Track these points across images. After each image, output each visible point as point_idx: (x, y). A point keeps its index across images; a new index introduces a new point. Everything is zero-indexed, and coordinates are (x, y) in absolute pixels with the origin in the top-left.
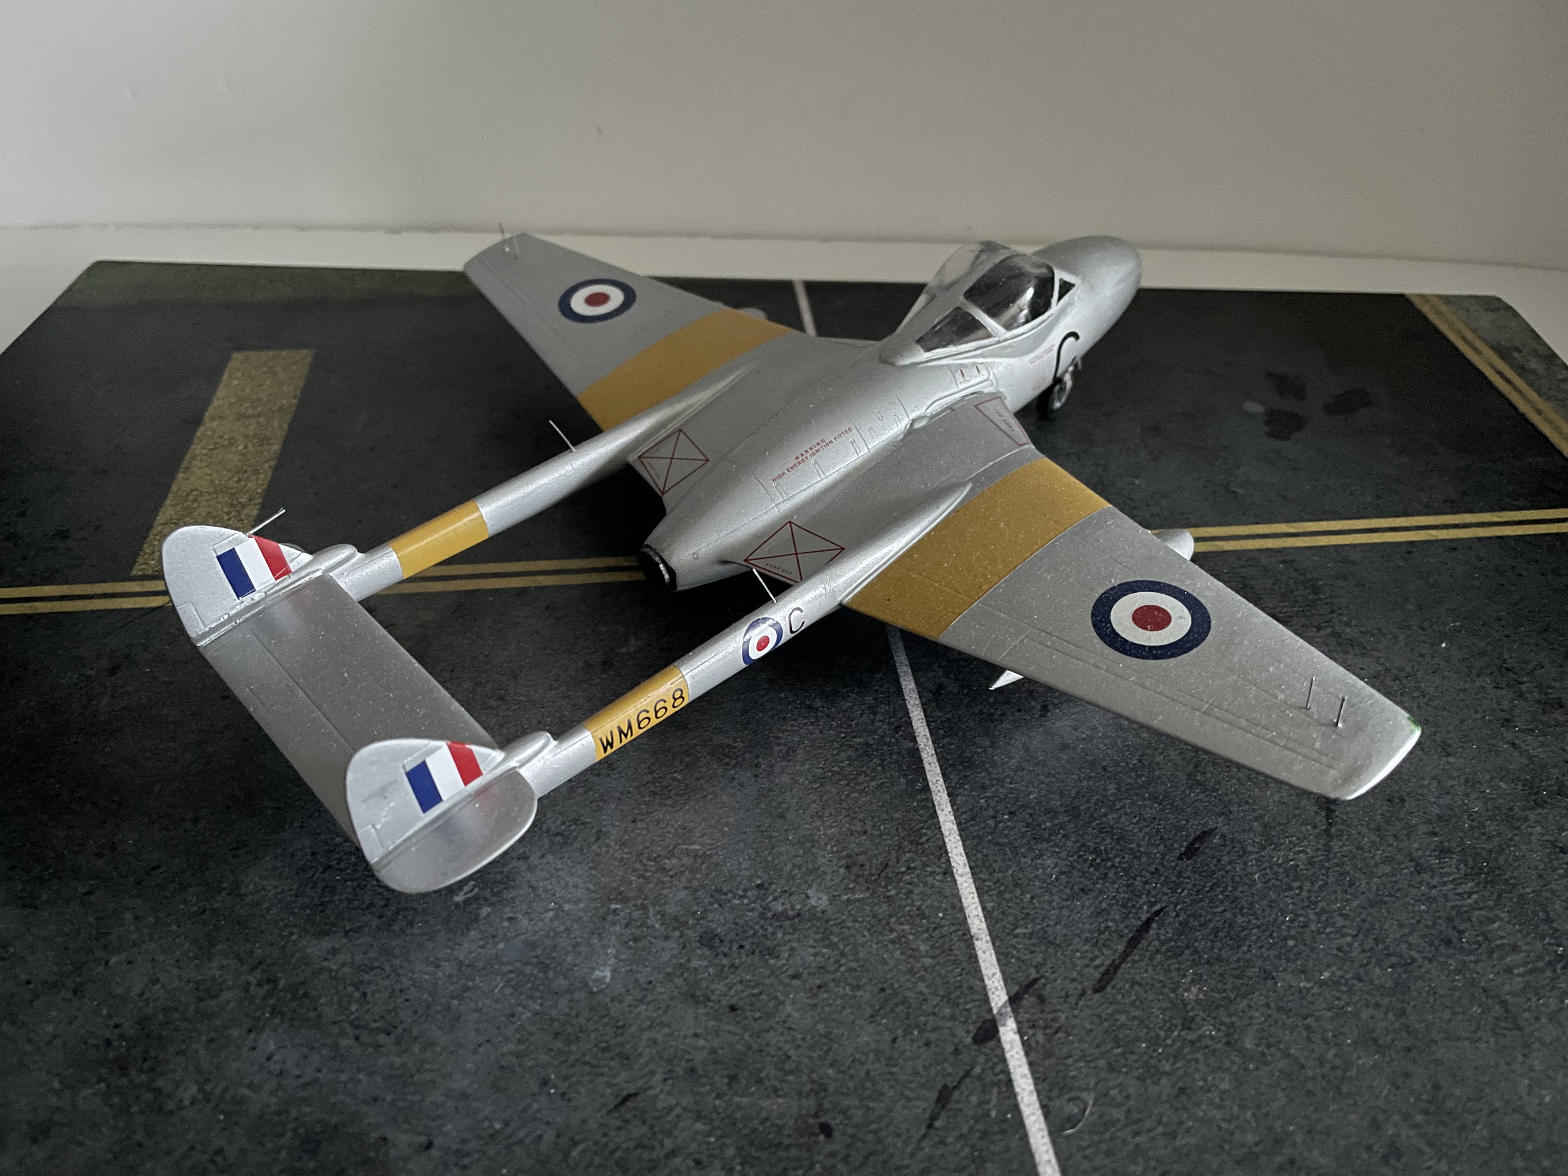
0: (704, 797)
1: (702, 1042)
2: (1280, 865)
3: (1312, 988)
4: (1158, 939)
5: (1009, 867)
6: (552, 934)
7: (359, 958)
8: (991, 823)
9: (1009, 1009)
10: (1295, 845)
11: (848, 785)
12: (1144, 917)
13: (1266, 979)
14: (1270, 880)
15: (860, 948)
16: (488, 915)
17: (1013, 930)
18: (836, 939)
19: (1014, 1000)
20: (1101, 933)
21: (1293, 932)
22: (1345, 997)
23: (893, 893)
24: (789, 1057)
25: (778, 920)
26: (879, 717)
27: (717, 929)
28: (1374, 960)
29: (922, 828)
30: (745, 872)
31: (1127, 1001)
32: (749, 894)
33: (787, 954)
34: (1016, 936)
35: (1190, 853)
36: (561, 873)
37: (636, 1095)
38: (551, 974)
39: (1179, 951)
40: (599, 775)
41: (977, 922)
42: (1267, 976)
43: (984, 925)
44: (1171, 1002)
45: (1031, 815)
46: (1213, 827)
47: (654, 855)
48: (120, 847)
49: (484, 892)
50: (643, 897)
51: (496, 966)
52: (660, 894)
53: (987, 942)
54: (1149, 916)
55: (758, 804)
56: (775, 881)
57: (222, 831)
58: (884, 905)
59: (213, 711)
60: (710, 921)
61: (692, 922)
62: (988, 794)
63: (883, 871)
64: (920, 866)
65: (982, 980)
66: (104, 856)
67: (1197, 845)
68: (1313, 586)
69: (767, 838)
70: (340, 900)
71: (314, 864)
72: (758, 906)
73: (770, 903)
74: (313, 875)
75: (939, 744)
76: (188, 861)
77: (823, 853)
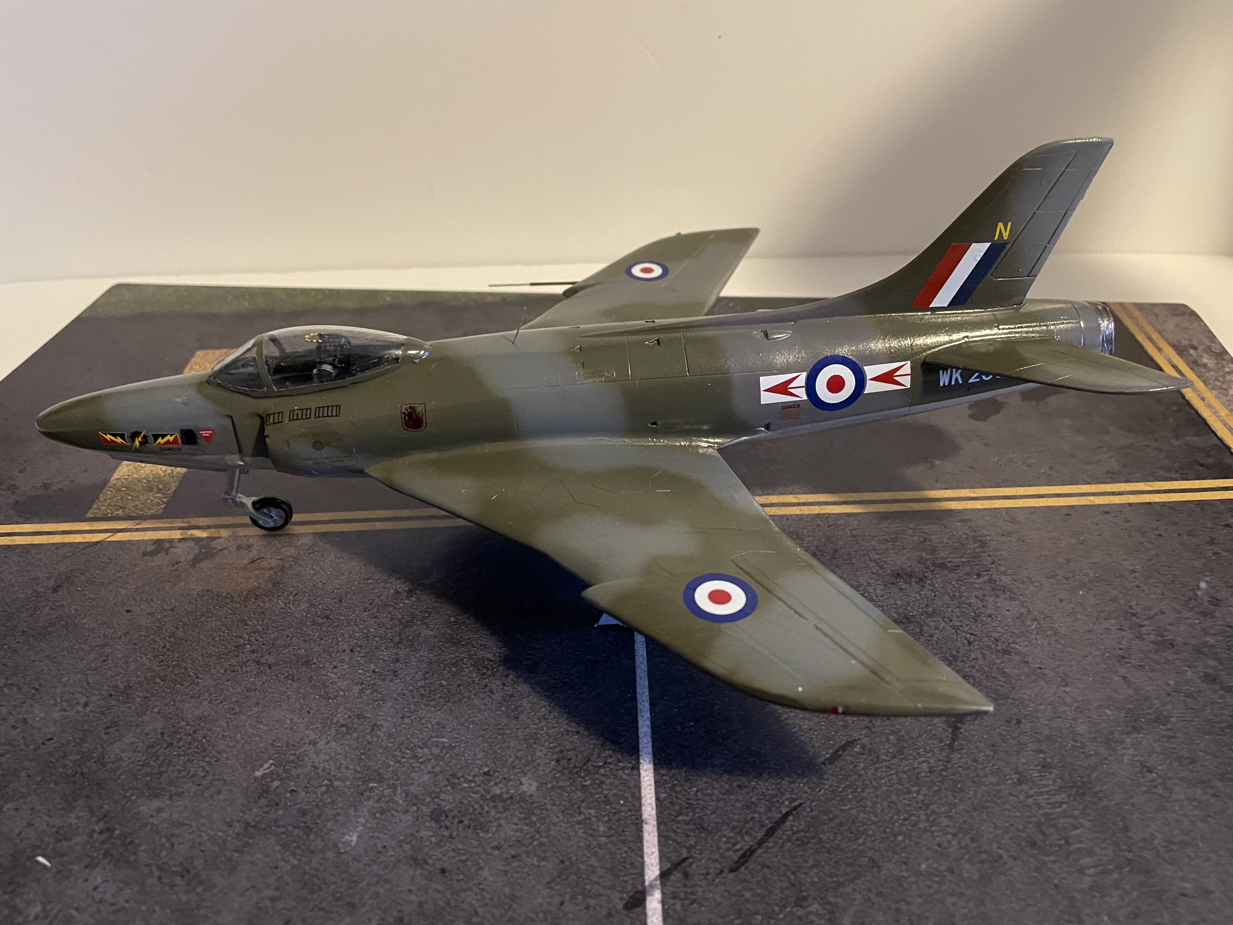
0: (460, 700)
1: (413, 897)
2: (905, 772)
3: (909, 877)
4: (792, 829)
5: (684, 766)
6: (321, 804)
7: (176, 816)
8: (679, 728)
9: (658, 882)
10: (921, 756)
11: (573, 694)
12: (784, 811)
13: (873, 867)
14: (894, 784)
15: (552, 827)
16: (277, 787)
17: (677, 817)
18: (535, 819)
19: (664, 875)
20: (746, 822)
21: (904, 829)
22: (935, 886)
23: (588, 783)
24: (476, 913)
25: (494, 801)
27: (445, 806)
28: (966, 857)
29: (623, 731)
30: (478, 762)
31: (755, 880)
32: (477, 779)
33: (494, 829)
35: (833, 759)
36: (338, 757)
38: (312, 837)
39: (806, 840)
40: (384, 680)
41: (649, 809)
42: (875, 865)
43: (654, 812)
44: (790, 883)
45: (712, 723)
46: (857, 738)
47: (412, 745)
48: (30, 722)
49: (278, 769)
50: (396, 778)
51: (274, 828)
52: (409, 777)
53: (654, 826)
54: (788, 810)
55: (501, 707)
56: (499, 770)
57: (102, 713)
58: (578, 792)
59: (118, 622)
60: (441, 800)
61: (428, 799)
62: (681, 705)
63: (585, 764)
64: (615, 762)
65: (642, 857)
66: (17, 728)
67: (840, 753)
68: (982, 540)
69: (501, 735)
70: (172, 771)
71: (161, 742)
72: (481, 789)
73: (491, 787)
74: (158, 750)
75: (652, 662)
76: (73, 735)
77: (542, 748)
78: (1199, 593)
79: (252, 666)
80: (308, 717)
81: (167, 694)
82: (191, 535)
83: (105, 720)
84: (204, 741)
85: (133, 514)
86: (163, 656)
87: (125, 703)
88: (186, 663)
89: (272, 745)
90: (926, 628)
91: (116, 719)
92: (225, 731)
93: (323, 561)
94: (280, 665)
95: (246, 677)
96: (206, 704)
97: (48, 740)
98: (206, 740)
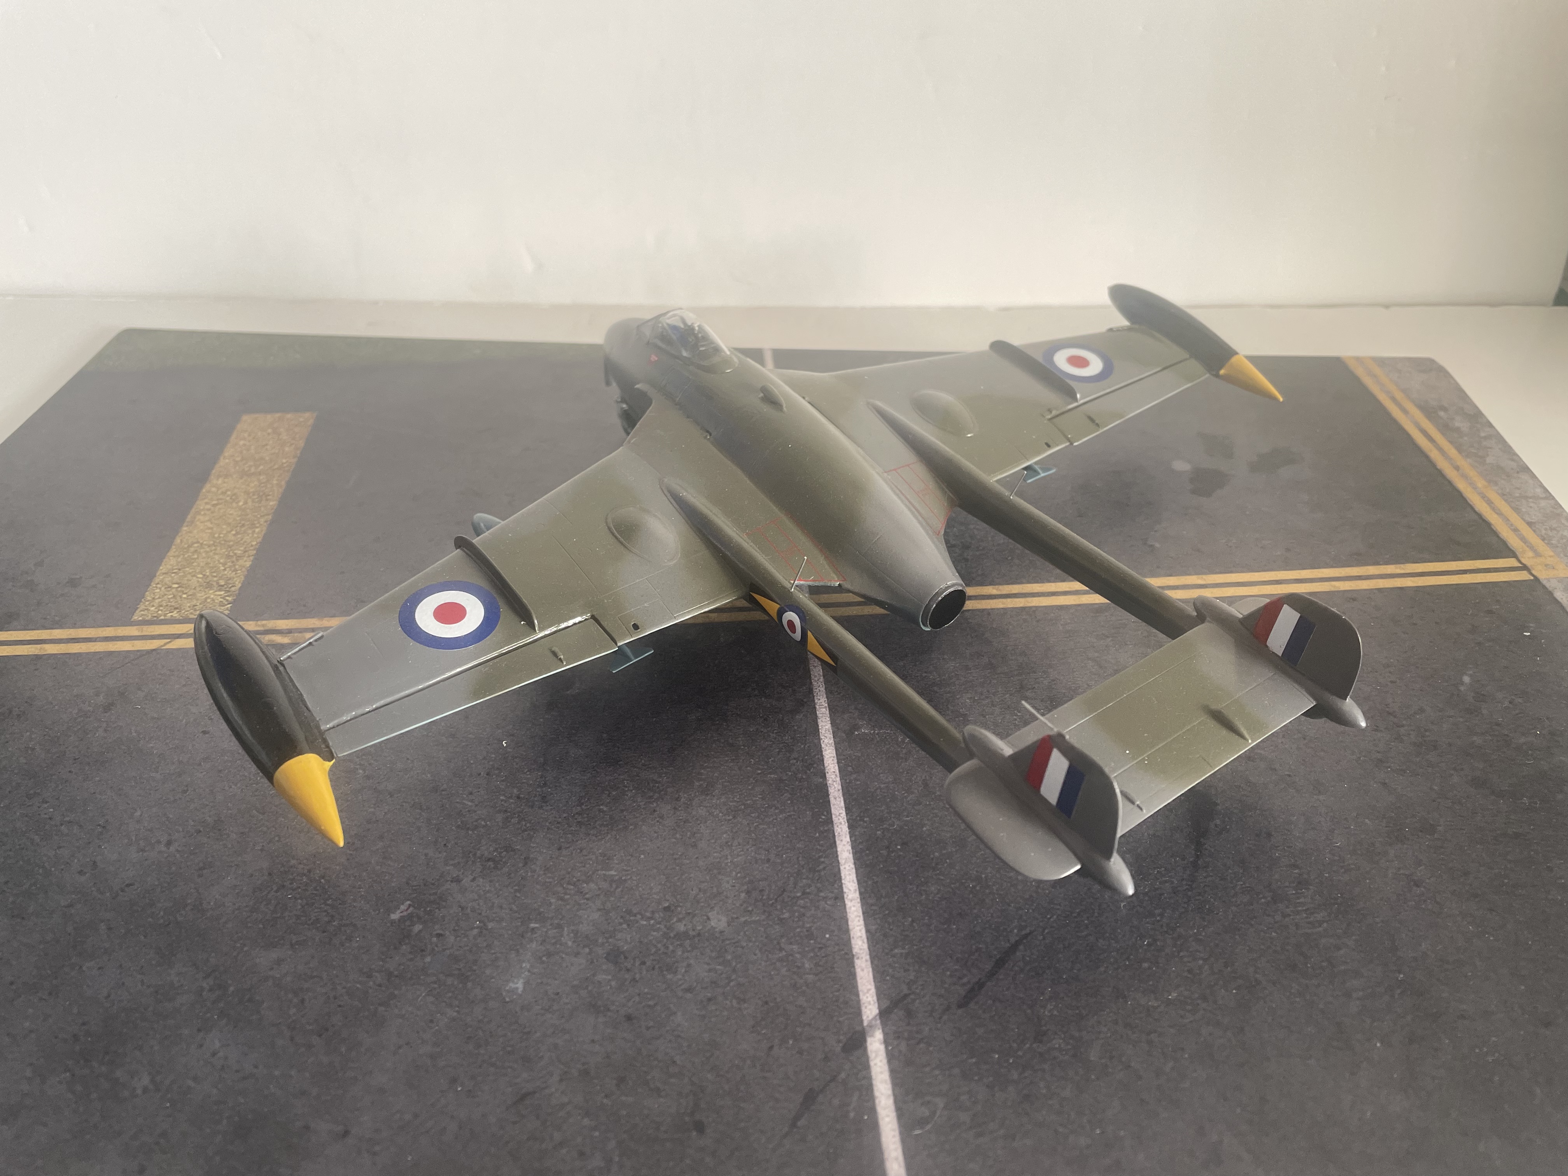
0: (625, 827)
1: (598, 1048)
2: (1146, 894)
3: (1159, 1006)
4: (1024, 960)
5: (895, 893)
6: (474, 949)
7: (301, 968)
8: (884, 852)
9: (878, 1022)
10: (1163, 876)
11: (758, 817)
12: (1013, 940)
13: (1117, 998)
14: (1135, 907)
15: (750, 965)
16: (420, 931)
17: (892, 950)
18: (729, 957)
19: (884, 1014)
20: (972, 954)
21: (1149, 955)
23: (786, 915)
24: (674, 1062)
25: (679, 939)
26: (795, 755)
27: (623, 946)
28: (1221, 982)
29: (820, 857)
30: (655, 896)
31: (987, 1015)
32: (657, 915)
33: (683, 970)
34: (893, 956)
36: (488, 895)
37: (534, 1092)
38: (469, 984)
39: (1041, 971)
40: (532, 807)
41: (860, 943)
42: (1119, 995)
43: (865, 946)
44: (1027, 1017)
45: (922, 845)
47: (574, 879)
48: (100, 865)
49: (417, 911)
50: (560, 917)
51: (422, 977)
52: (576, 915)
53: (866, 961)
54: (1017, 939)
55: (674, 834)
56: (681, 904)
57: (192, 853)
58: (777, 927)
59: (193, 746)
60: (617, 940)
61: (601, 940)
62: (885, 826)
63: (780, 895)
64: (815, 892)
65: (858, 995)
66: (86, 873)
69: (678, 865)
70: (289, 916)
71: (269, 884)
72: (662, 927)
73: (673, 923)
74: (268, 894)
75: (846, 780)
76: (159, 880)
77: (728, 879)
78: (1462, 688)
80: (446, 851)
81: (268, 829)
82: (269, 641)
83: (197, 861)
84: (323, 881)
85: (191, 616)
86: (257, 784)
87: (218, 839)
89: (408, 883)
91: (210, 859)
92: (347, 870)
97: (128, 885)
98: (325, 880)
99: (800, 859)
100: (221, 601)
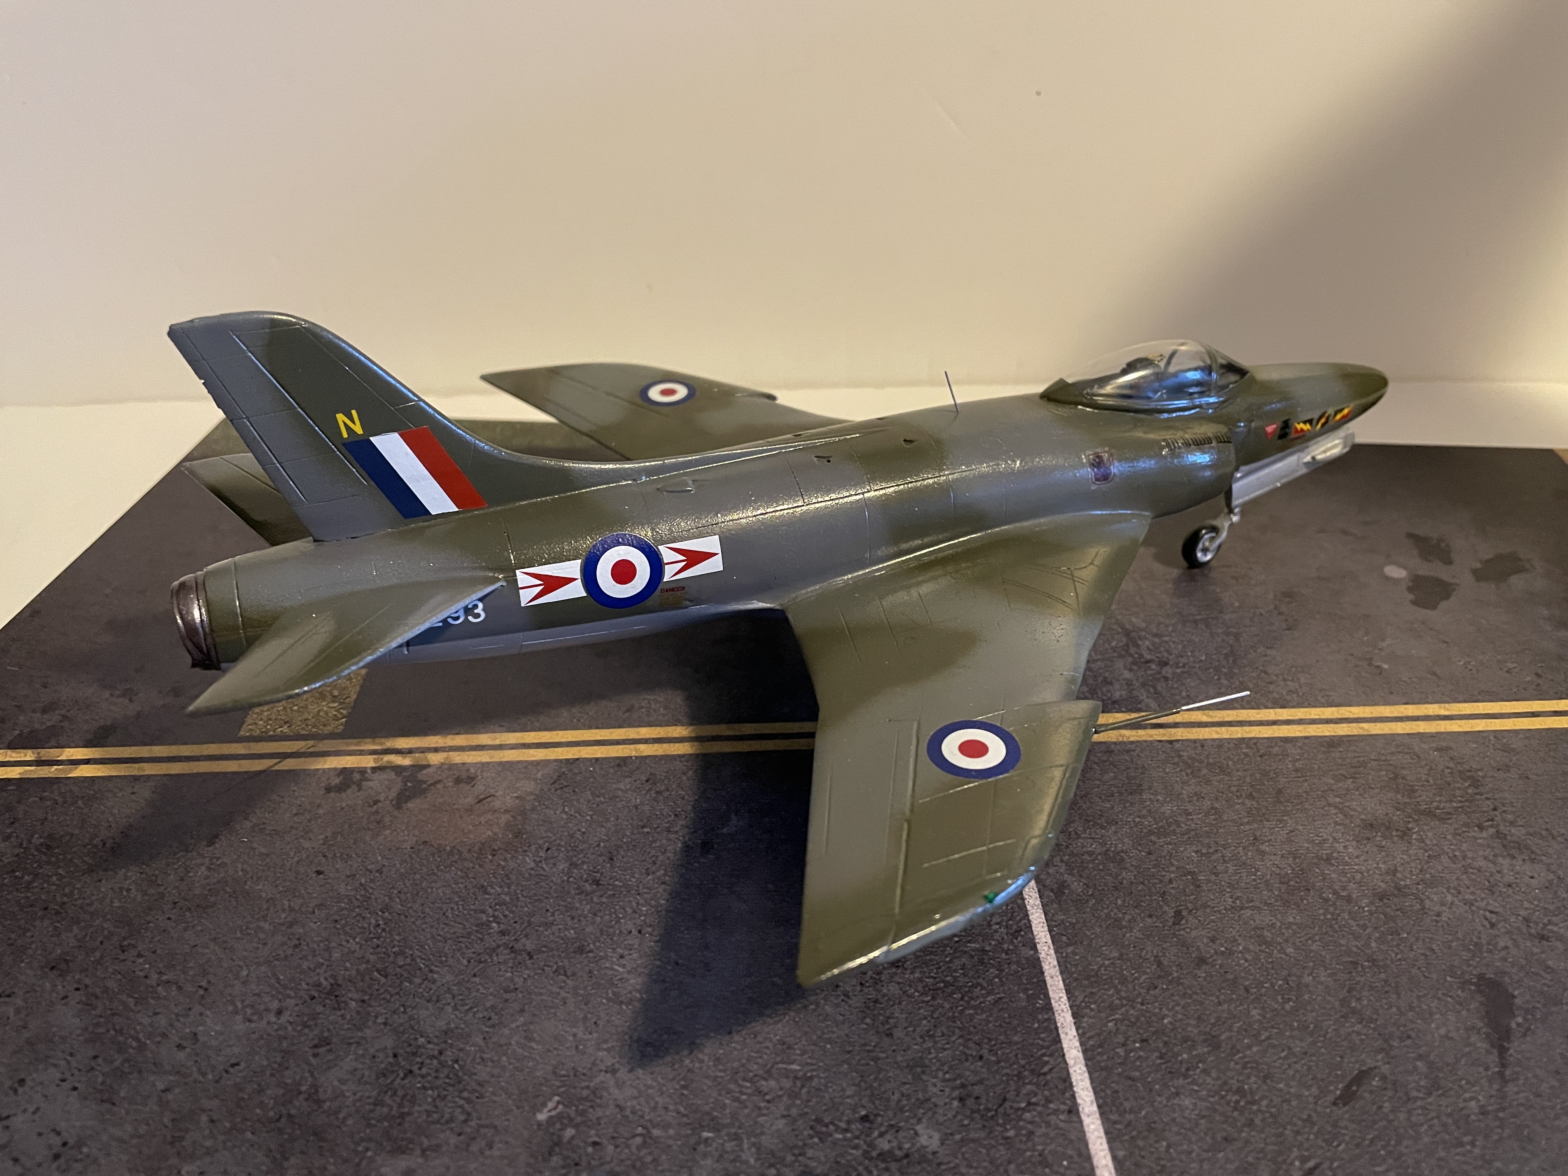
2: (1449, 1115)
5: (1141, 1108)
6: (638, 1164)
8: (1121, 1051)
10: (1465, 1091)
11: (962, 999)
14: (1438, 1133)
16: (573, 1138)
23: (1011, 1133)
25: (884, 1161)
27: (816, 1167)
29: (1044, 1055)
32: (853, 1126)
35: (1347, 1097)
36: (650, 1091)
40: (694, 976)
41: (1106, 1174)
45: (1166, 1043)
46: (1372, 1065)
47: (751, 1074)
48: (202, 1039)
49: (568, 1110)
50: (737, 1124)
52: (756, 1123)
54: (1301, 1173)
55: (865, 1018)
56: (882, 1113)
57: (305, 1025)
58: (1001, 1148)
59: (306, 889)
60: (810, 1158)
61: (790, 1158)
62: (1117, 1016)
63: (1001, 1105)
64: (1042, 1102)
67: (1354, 1088)
68: (1472, 777)
69: (872, 1060)
70: (418, 1112)
71: (395, 1068)
72: (862, 1143)
73: (875, 1139)
74: (393, 1081)
75: (1062, 953)
76: (268, 1059)
77: (935, 1080)
79: (504, 954)
80: (597, 1032)
81: (392, 996)
82: (388, 762)
83: (311, 1036)
84: (456, 1066)
85: (303, 732)
86: (378, 938)
87: (334, 1009)
88: (411, 948)
89: (554, 1073)
90: (1427, 903)
91: (326, 1034)
92: (483, 1052)
93: (578, 801)
94: (544, 952)
95: (500, 970)
96: (450, 1010)
97: (233, 1065)
98: (459, 1065)
99: (1019, 1056)
100: (335, 715)
